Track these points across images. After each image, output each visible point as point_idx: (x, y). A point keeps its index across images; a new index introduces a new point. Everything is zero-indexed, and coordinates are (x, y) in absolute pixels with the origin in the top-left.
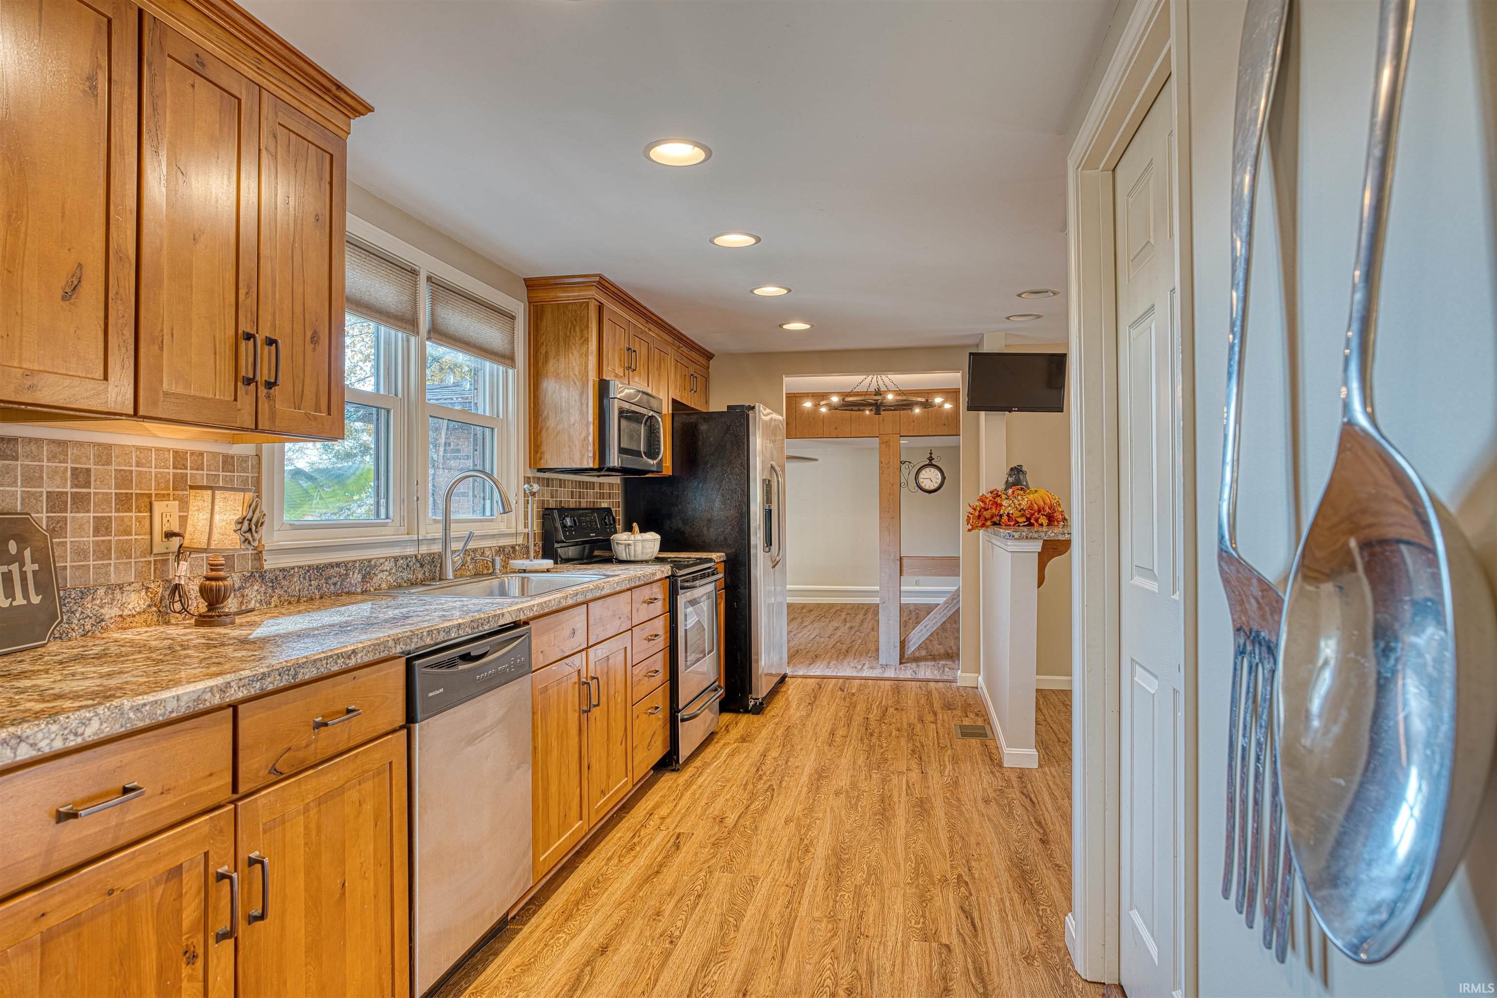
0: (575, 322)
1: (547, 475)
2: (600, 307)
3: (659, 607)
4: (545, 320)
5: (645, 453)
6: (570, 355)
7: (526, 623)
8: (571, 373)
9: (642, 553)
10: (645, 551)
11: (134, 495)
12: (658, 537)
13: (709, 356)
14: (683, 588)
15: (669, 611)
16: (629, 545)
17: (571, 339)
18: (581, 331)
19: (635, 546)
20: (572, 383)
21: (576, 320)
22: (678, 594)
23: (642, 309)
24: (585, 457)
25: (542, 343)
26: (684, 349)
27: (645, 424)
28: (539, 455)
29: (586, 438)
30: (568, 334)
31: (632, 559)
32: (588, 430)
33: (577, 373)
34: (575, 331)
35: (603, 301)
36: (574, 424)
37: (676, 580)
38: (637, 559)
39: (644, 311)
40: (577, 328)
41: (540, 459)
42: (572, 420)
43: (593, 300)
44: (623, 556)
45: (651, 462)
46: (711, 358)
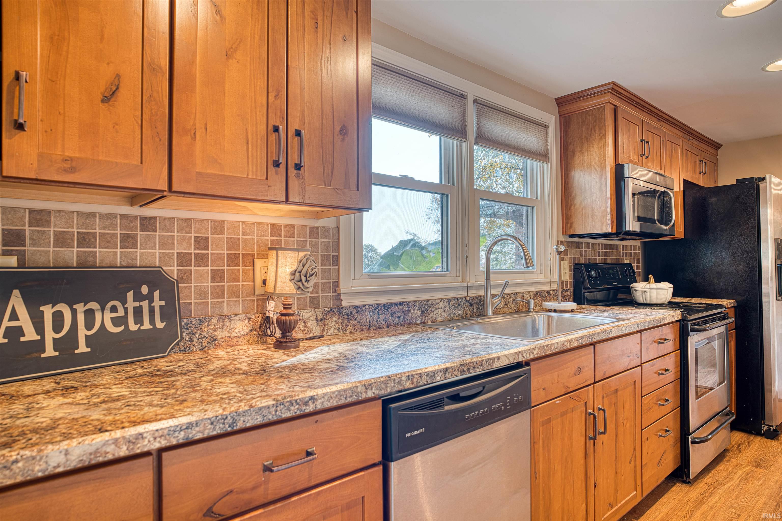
0: (594, 124)
1: (577, 240)
2: (615, 109)
3: (670, 346)
4: (572, 126)
5: (658, 221)
6: (592, 149)
7: (527, 363)
8: (593, 162)
9: (657, 298)
10: (659, 296)
11: (241, 254)
12: (671, 286)
13: (717, 146)
14: (693, 330)
15: (680, 349)
16: (645, 292)
17: (592, 136)
18: (600, 129)
19: (650, 293)
20: (593, 169)
21: (595, 121)
22: (688, 335)
23: (653, 109)
24: (605, 225)
25: (570, 143)
26: (695, 142)
27: (659, 198)
28: (569, 225)
29: (605, 210)
30: (589, 133)
31: (648, 302)
32: (607, 203)
33: (597, 161)
34: (595, 130)
35: (617, 103)
36: (596, 200)
37: (687, 324)
38: (652, 303)
39: (656, 111)
40: (597, 128)
41: (570, 228)
42: (594, 198)
43: (609, 104)
44: (640, 299)
45: (664, 227)
46: (719, 148)
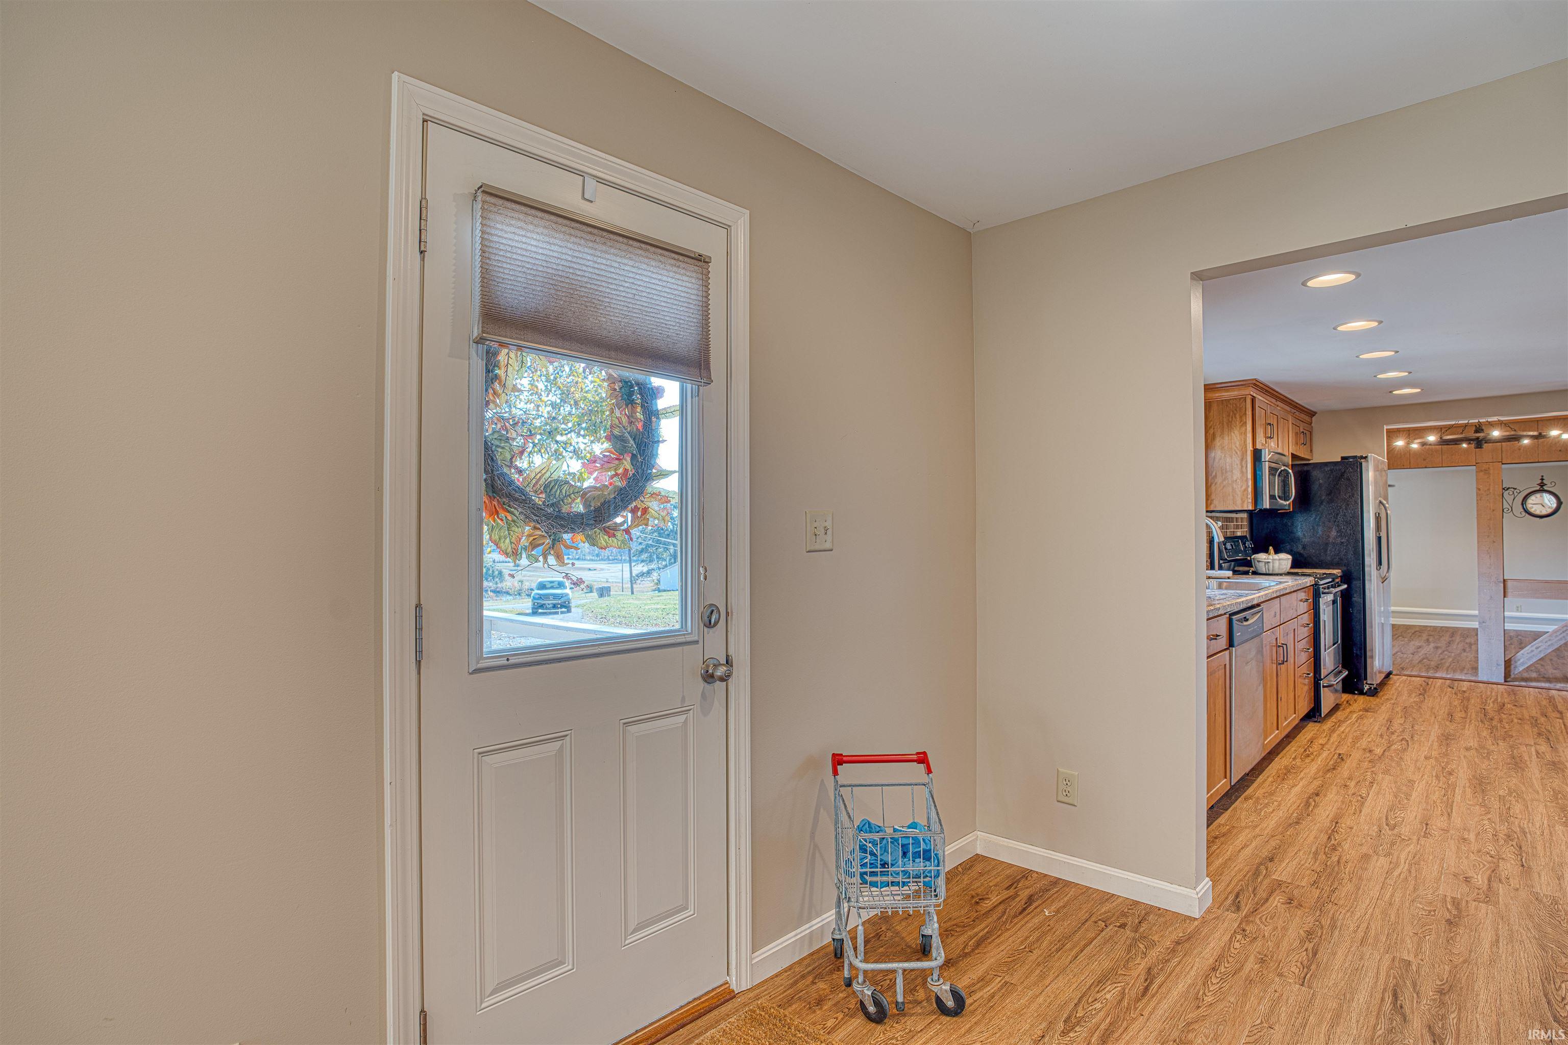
0: (1235, 412)
1: (1213, 514)
2: (1253, 399)
3: (1303, 607)
4: (1212, 412)
5: (1279, 497)
6: (1233, 434)
7: (1258, 605)
8: (1233, 446)
9: (1279, 568)
10: (1281, 567)
12: (1290, 557)
13: (1312, 414)
14: (1324, 593)
15: (1313, 609)
16: (1269, 562)
17: (1233, 422)
18: (1241, 417)
19: (1273, 563)
20: (1234, 452)
21: (1236, 410)
22: (1320, 597)
23: (1275, 393)
24: (1246, 503)
25: (1211, 427)
26: (1298, 414)
27: (1279, 475)
28: (1209, 501)
29: (1246, 490)
30: (1230, 420)
31: (1271, 572)
32: (1247, 484)
33: (1237, 446)
34: (1235, 418)
35: (1255, 395)
36: (1236, 481)
37: (1319, 588)
38: (1274, 572)
39: (1276, 394)
40: (1238, 416)
41: (1211, 504)
42: (1235, 478)
43: (1250, 396)
44: (1264, 571)
45: (1285, 503)
46: (1314, 415)
